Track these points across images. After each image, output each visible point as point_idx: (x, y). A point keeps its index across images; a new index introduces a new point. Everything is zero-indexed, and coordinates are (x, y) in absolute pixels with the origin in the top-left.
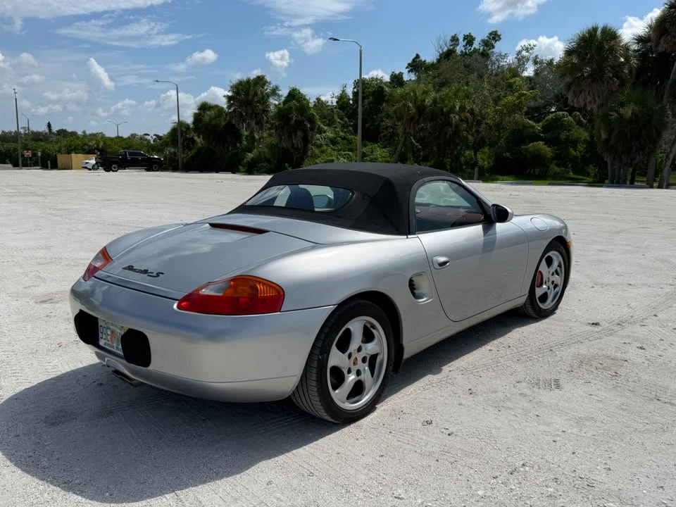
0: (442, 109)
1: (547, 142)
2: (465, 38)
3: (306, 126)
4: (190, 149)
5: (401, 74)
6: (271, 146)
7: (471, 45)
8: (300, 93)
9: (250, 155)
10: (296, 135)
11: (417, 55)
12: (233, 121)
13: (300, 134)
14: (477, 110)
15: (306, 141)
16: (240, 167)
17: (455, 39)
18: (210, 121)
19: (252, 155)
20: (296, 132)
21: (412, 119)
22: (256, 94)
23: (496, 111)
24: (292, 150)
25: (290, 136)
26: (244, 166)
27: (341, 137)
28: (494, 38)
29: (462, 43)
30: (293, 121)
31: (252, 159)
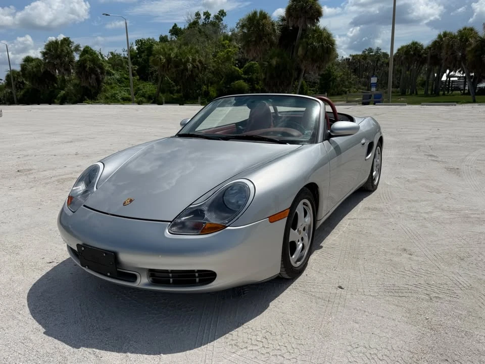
0: (181, 60)
1: (245, 80)
2: (205, 14)
3: (97, 71)
4: (21, 89)
5: (166, 36)
6: (75, 85)
7: (209, 18)
8: (91, 49)
9: (63, 92)
10: (91, 77)
11: (175, 24)
12: (49, 70)
13: (93, 76)
14: (203, 59)
15: (99, 81)
16: (56, 101)
17: (198, 14)
18: (32, 69)
19: (64, 92)
20: (91, 76)
21: (164, 66)
22: (62, 51)
23: (215, 61)
24: (89, 88)
25: (87, 79)
26: (58, 100)
27: (125, 78)
28: (222, 15)
29: (203, 17)
30: (88, 68)
31: (64, 94)
